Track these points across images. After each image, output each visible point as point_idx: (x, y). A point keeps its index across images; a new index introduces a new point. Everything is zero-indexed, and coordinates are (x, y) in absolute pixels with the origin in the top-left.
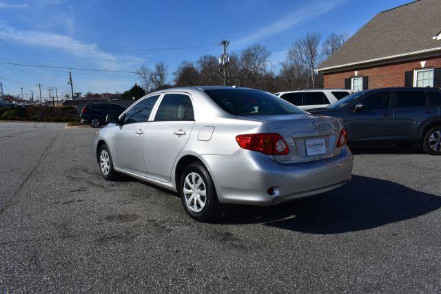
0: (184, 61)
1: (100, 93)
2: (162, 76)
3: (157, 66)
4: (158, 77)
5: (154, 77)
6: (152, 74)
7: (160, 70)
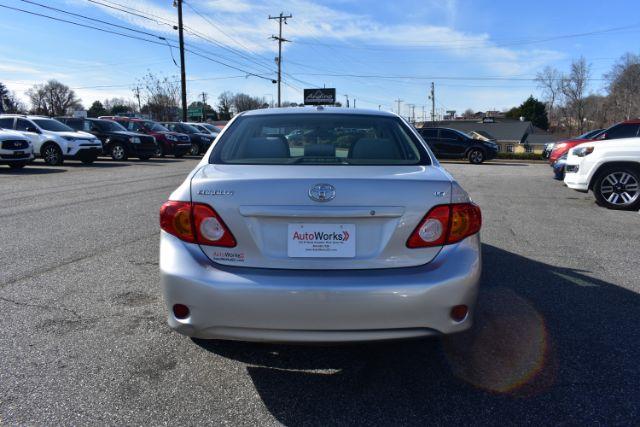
0: (628, 55)
1: (484, 111)
2: (580, 83)
3: (574, 66)
4: (573, 84)
5: (565, 84)
6: (563, 80)
7: (579, 73)
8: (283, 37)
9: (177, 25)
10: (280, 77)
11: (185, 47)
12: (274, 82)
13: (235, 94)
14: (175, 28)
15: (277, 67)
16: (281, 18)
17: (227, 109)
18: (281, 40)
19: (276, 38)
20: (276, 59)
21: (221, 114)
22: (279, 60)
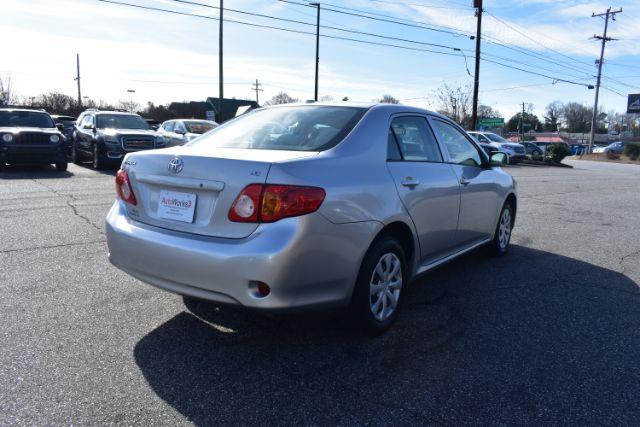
8: (608, 36)
9: (475, 35)
10: (599, 82)
11: (481, 55)
12: (591, 87)
13: (566, 104)
14: (472, 38)
15: (597, 70)
16: (607, 14)
17: (554, 119)
18: (605, 39)
19: (599, 38)
20: (597, 62)
21: (547, 125)
22: (600, 63)
